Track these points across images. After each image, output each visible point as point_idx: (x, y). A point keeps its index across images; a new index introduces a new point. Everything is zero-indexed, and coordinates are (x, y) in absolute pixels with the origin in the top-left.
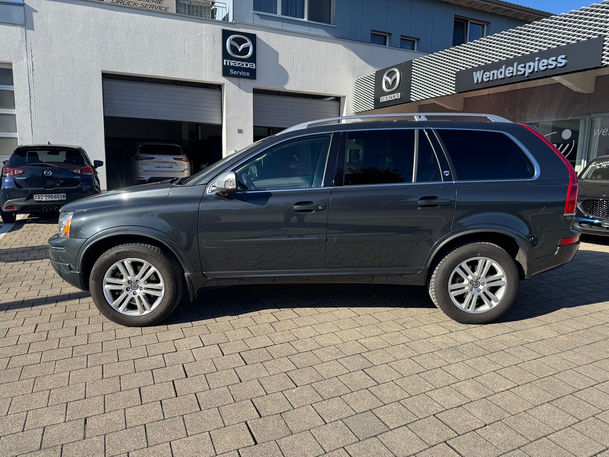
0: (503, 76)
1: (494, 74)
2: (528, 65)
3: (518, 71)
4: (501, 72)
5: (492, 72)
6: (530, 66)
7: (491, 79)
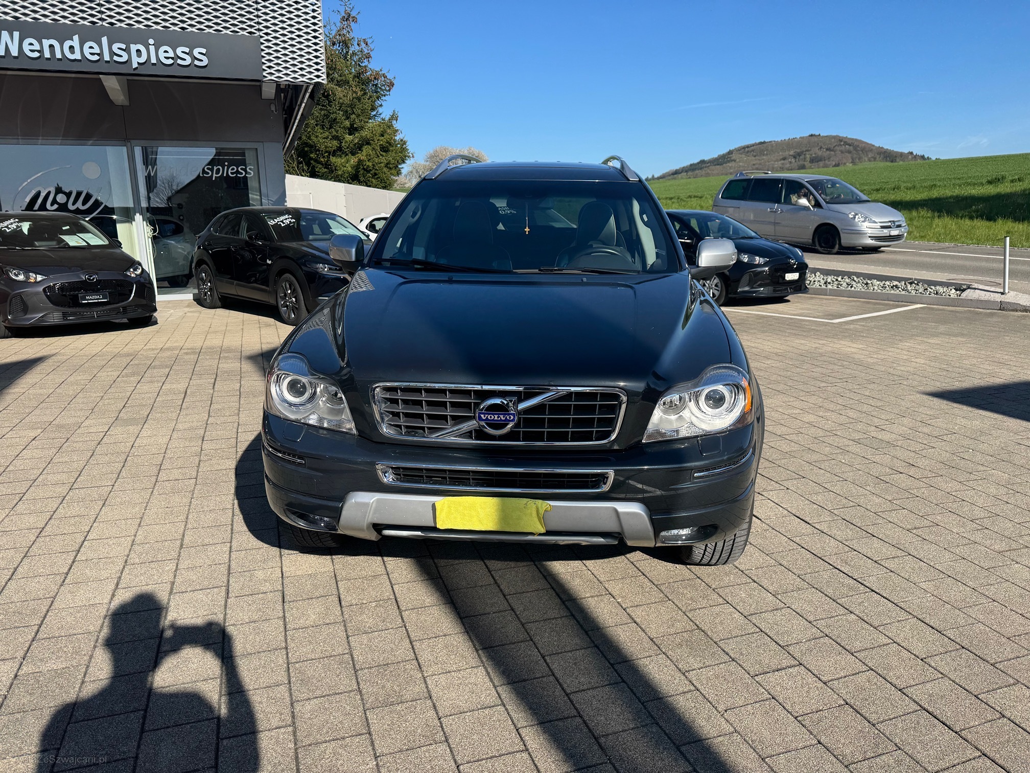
0: (77, 56)
1: (51, 46)
2: (134, 48)
3: (112, 54)
4: (71, 48)
5: (46, 43)
6: (138, 51)
7: (47, 54)
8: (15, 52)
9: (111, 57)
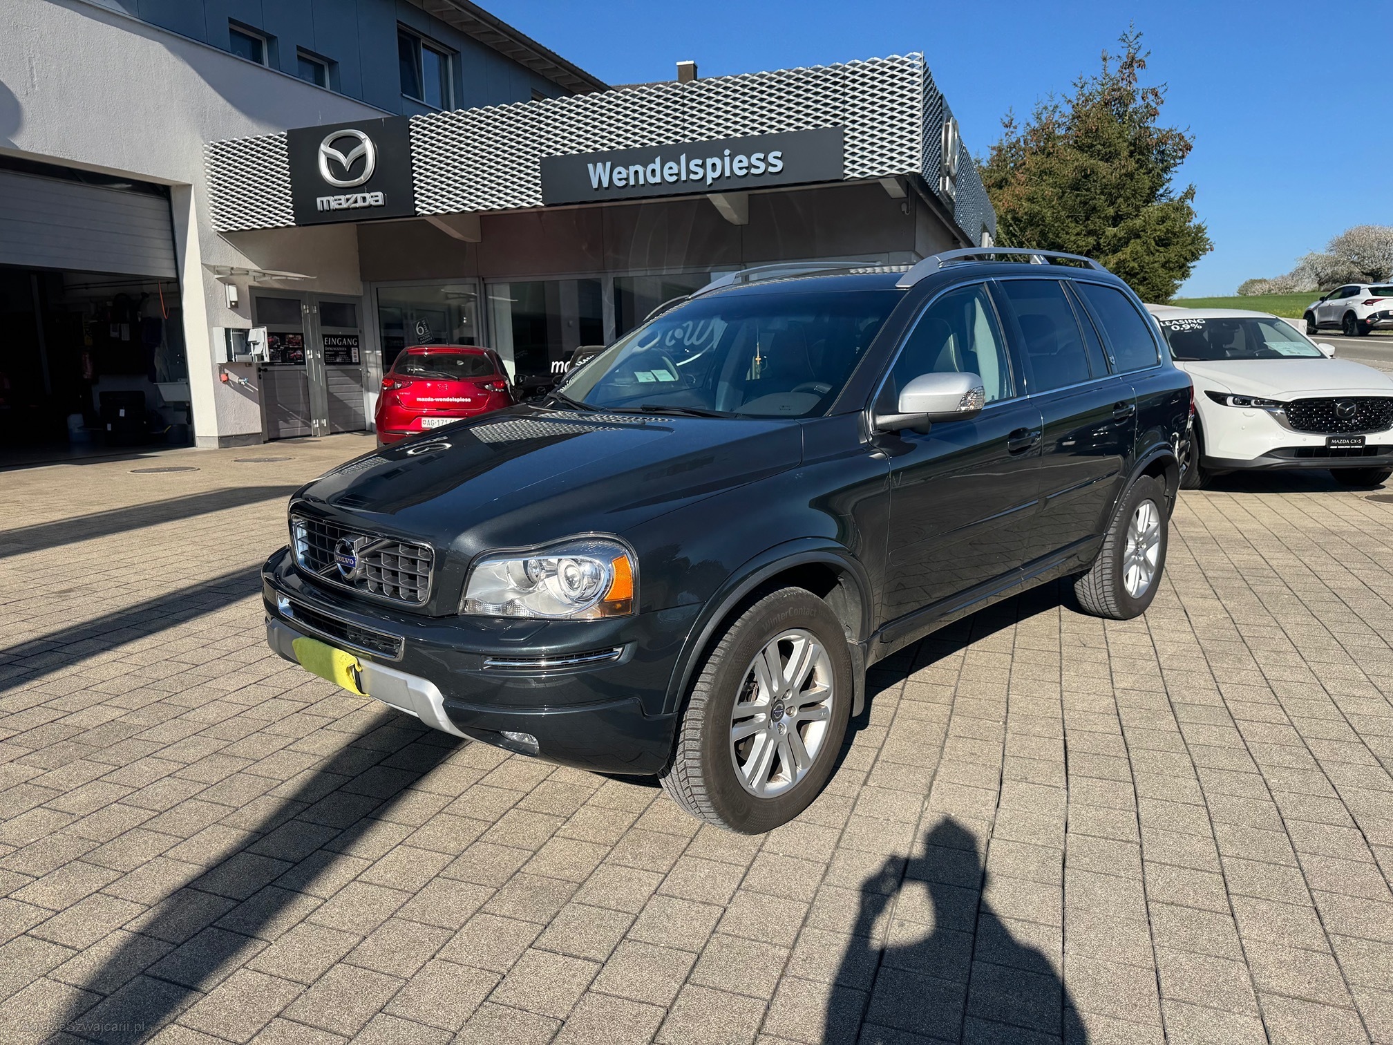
0: (658, 179)
1: (636, 172)
3: (689, 172)
4: (653, 171)
5: (632, 169)
6: (714, 165)
7: (632, 182)
8: (605, 184)
9: (688, 175)
